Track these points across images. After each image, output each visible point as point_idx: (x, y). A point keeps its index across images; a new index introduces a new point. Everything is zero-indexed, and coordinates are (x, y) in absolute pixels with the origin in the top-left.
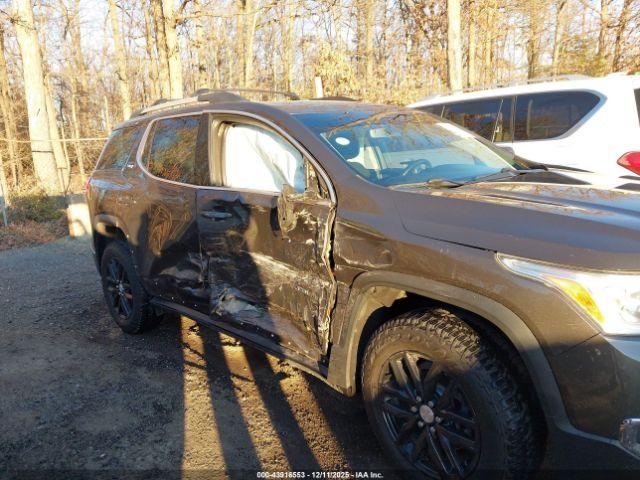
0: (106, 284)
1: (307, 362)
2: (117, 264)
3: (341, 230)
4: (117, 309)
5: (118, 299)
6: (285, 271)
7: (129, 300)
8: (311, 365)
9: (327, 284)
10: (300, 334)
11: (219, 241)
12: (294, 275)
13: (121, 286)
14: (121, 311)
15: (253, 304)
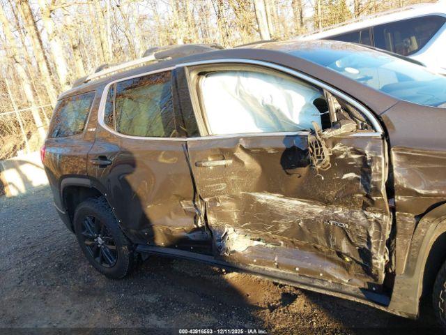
0: (82, 239)
1: (346, 290)
2: (93, 220)
3: (402, 160)
4: (98, 259)
5: (97, 251)
6: (303, 206)
7: (111, 251)
8: (353, 292)
9: (378, 216)
10: (334, 265)
11: (219, 187)
12: (318, 209)
13: (100, 239)
14: (103, 260)
15: (259, 240)
